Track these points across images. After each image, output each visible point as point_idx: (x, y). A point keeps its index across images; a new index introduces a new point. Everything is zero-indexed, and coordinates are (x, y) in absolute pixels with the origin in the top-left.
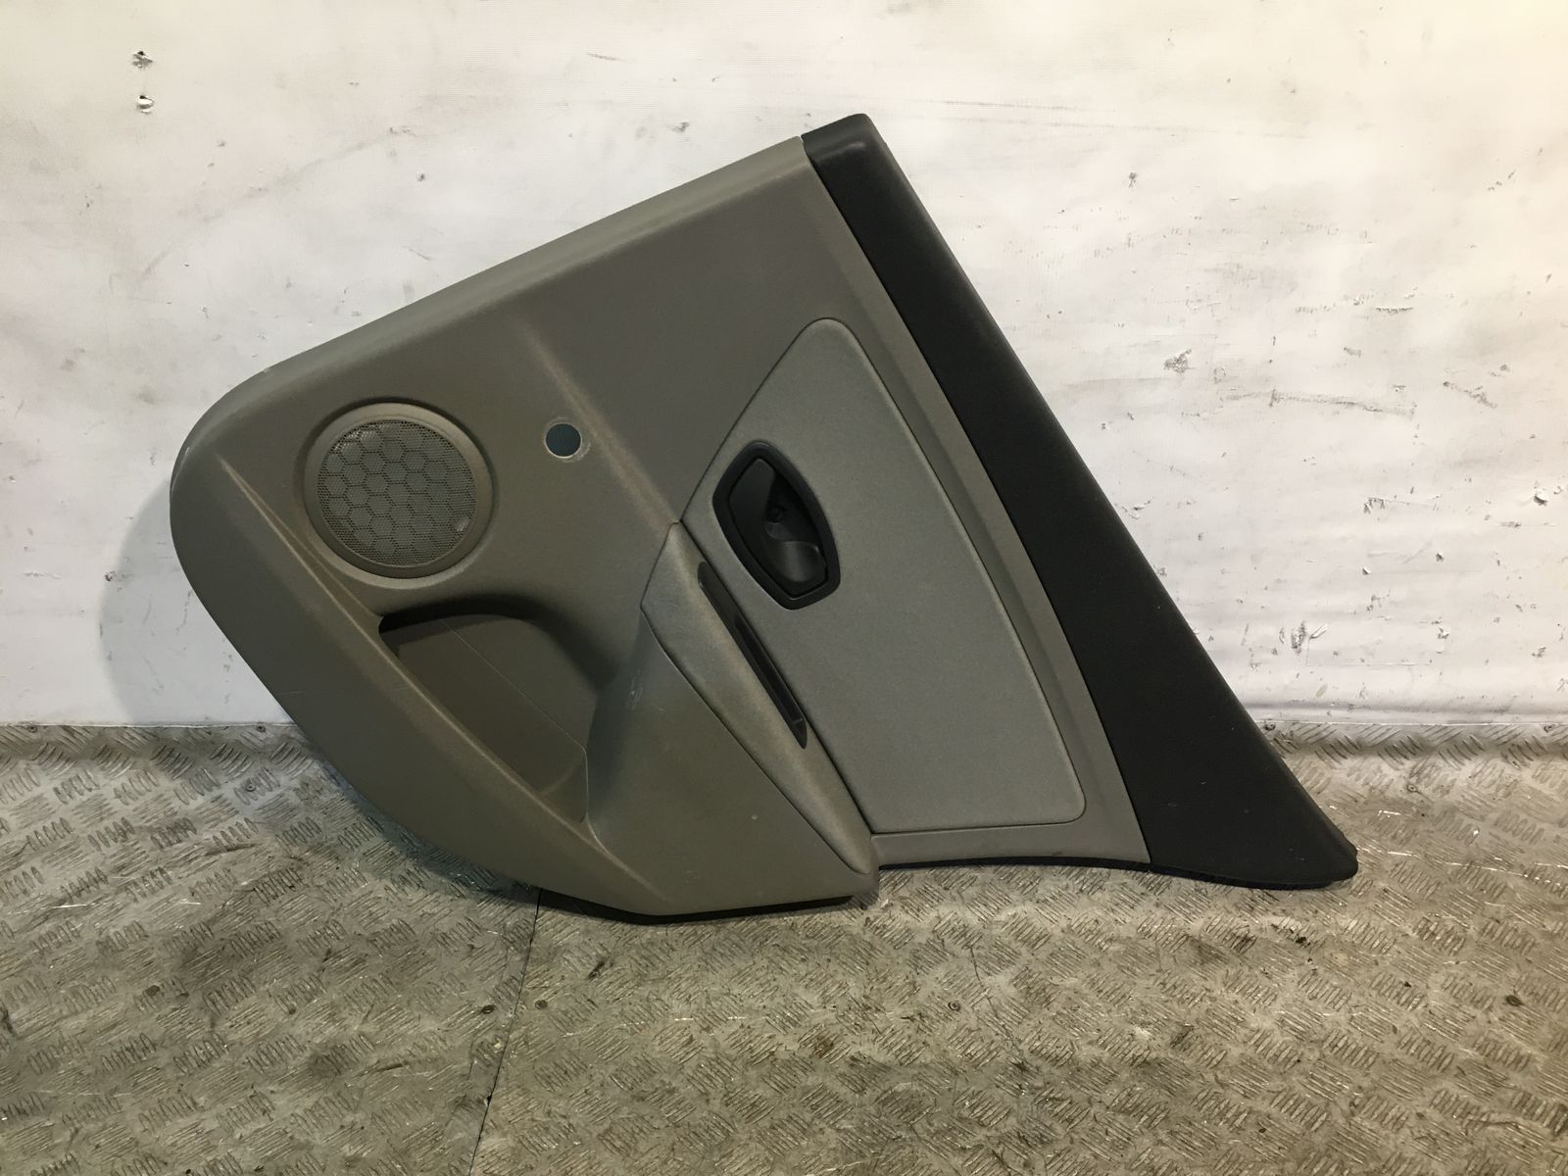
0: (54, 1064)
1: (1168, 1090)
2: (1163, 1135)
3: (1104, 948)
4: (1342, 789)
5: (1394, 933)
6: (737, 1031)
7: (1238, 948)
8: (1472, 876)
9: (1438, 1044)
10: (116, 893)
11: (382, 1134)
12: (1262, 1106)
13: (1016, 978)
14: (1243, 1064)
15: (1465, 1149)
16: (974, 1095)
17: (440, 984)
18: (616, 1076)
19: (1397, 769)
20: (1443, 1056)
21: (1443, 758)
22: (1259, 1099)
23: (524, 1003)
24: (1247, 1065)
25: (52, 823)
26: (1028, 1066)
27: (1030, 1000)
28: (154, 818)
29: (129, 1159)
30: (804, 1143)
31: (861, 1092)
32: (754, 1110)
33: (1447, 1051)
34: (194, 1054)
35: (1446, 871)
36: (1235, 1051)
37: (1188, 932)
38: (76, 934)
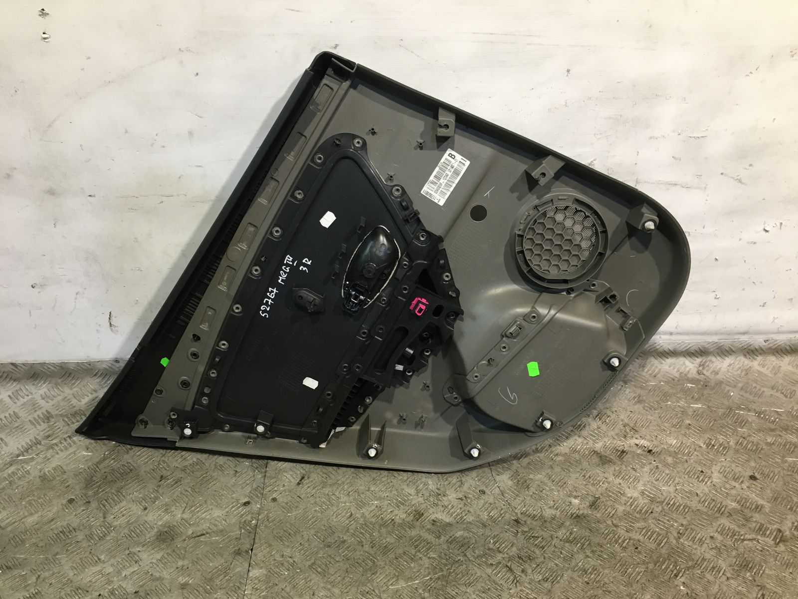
0: (23, 542)
1: (590, 529)
2: (588, 553)
3: (554, 459)
4: (667, 374)
5: (694, 445)
6: (374, 509)
7: (620, 456)
8: (731, 415)
9: (718, 501)
10: (47, 450)
11: (198, 570)
12: (636, 536)
13: (512, 476)
14: (625, 515)
15: (734, 553)
16: (495, 537)
17: (221, 491)
18: (315, 535)
19: (693, 363)
20: (721, 507)
21: (715, 357)
22: (634, 532)
23: (265, 499)
24: (627, 514)
25: (9, 414)
26: (520, 520)
27: (519, 487)
28: (64, 409)
29: (68, 590)
30: (412, 565)
31: (439, 537)
32: (386, 549)
33: (723, 504)
34: (95, 532)
35: (719, 414)
36: (621, 509)
37: (596, 450)
38: (27, 473)
